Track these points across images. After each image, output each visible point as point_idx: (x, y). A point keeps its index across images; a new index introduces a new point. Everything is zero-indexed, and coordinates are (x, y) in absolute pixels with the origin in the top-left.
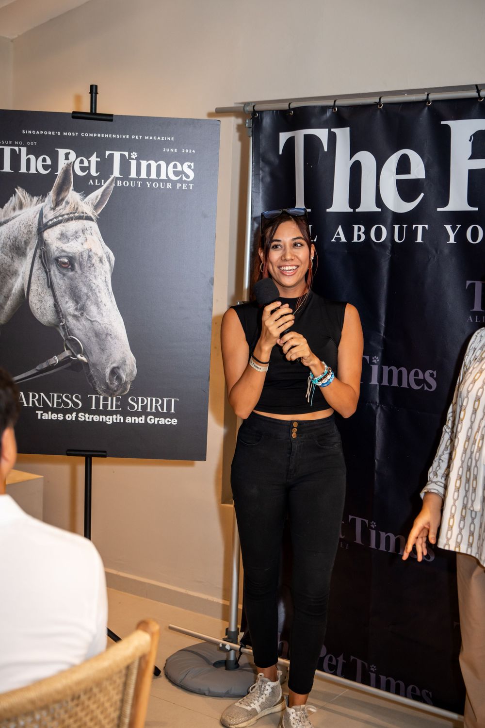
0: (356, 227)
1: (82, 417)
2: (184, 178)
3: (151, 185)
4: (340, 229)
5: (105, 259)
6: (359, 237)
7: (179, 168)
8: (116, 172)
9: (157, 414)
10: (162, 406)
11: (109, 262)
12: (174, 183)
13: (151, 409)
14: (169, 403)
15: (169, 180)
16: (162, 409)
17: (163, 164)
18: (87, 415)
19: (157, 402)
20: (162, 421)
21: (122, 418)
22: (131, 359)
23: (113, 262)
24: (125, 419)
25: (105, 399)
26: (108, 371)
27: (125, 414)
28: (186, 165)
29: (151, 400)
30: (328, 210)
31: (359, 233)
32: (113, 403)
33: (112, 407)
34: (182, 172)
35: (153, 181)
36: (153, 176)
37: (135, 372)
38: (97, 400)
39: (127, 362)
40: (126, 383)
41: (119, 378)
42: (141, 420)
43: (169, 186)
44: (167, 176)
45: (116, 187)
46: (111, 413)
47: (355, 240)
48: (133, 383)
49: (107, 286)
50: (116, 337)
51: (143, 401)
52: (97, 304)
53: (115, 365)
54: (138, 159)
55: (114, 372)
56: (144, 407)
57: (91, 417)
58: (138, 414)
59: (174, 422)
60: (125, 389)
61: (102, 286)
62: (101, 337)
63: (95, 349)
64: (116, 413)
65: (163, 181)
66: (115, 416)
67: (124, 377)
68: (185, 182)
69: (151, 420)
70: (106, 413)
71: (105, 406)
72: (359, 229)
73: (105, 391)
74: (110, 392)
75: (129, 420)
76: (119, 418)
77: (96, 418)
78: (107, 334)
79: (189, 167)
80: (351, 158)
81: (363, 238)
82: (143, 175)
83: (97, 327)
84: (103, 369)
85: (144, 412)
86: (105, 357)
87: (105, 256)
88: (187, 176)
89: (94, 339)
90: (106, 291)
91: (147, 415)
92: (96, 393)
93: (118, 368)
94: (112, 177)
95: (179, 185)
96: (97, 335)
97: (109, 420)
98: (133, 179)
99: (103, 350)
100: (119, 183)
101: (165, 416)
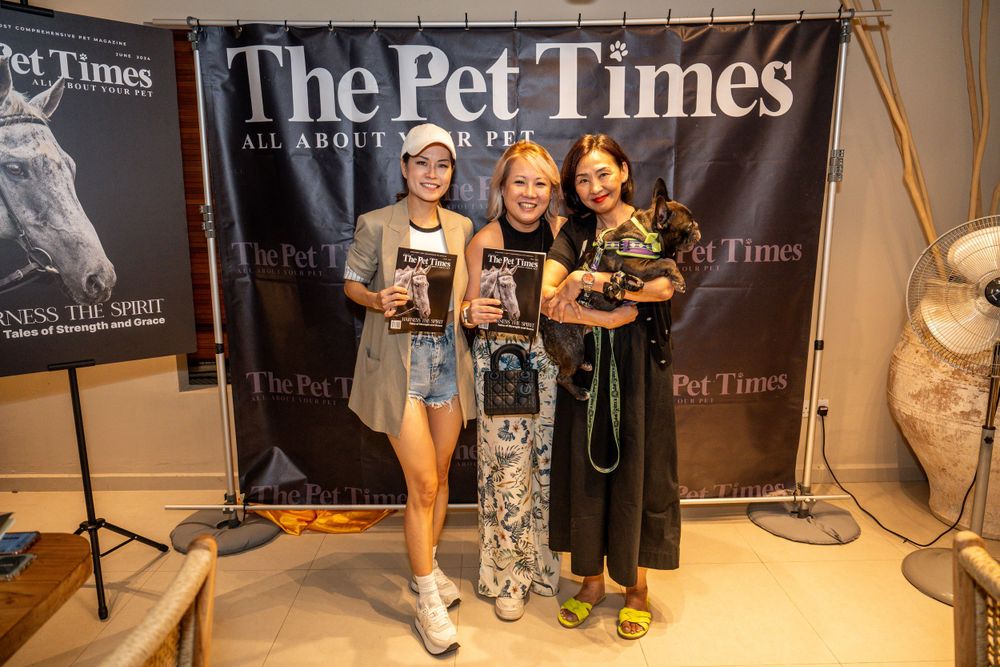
0: (318, 135)
1: (60, 330)
2: (142, 85)
3: (107, 90)
4: (303, 137)
5: (64, 165)
6: (322, 144)
7: (135, 75)
8: (65, 73)
9: (144, 316)
10: (147, 307)
11: (70, 168)
12: (132, 89)
13: (137, 311)
14: (154, 304)
15: (126, 86)
16: (148, 310)
17: (117, 69)
18: (66, 327)
19: (142, 304)
20: (150, 322)
21: (106, 325)
22: (108, 266)
23: (74, 169)
24: (110, 326)
25: (85, 308)
26: (84, 280)
27: (109, 320)
28: (142, 72)
29: (136, 304)
30: (290, 120)
31: (322, 140)
32: (94, 311)
33: (94, 314)
34: (139, 79)
35: (108, 85)
36: (108, 80)
37: (115, 278)
38: (77, 311)
39: (105, 269)
40: (106, 290)
41: (98, 286)
42: (128, 324)
43: (127, 92)
44: (123, 82)
45: (66, 89)
46: (94, 321)
47: (319, 146)
48: (115, 289)
49: (71, 193)
50: (88, 245)
51: (127, 305)
52: (62, 213)
53: (91, 273)
54: (88, 62)
55: (91, 280)
56: (129, 312)
57: (71, 328)
58: (124, 319)
59: (162, 321)
60: (106, 296)
61: (65, 193)
62: (72, 246)
63: (66, 259)
64: (99, 320)
65: (119, 86)
66: (98, 324)
67: (104, 285)
68: (143, 89)
69: (138, 322)
70: (88, 321)
71: (86, 315)
72: (322, 137)
73: (84, 301)
74: (89, 300)
75: (114, 325)
76: (104, 325)
77: (77, 329)
78: (78, 243)
79: (146, 74)
80: (307, 73)
81: (326, 144)
82: (97, 79)
83: (65, 236)
84: (79, 278)
85: (130, 315)
86: (79, 266)
87: (63, 162)
88: (146, 84)
89: (63, 249)
90: (70, 198)
91: (133, 318)
92: (74, 303)
93: (96, 275)
94: (61, 78)
95: (137, 92)
96: (66, 244)
97: (93, 328)
98: (86, 82)
99: (75, 259)
100: (70, 85)
101: (152, 316)
